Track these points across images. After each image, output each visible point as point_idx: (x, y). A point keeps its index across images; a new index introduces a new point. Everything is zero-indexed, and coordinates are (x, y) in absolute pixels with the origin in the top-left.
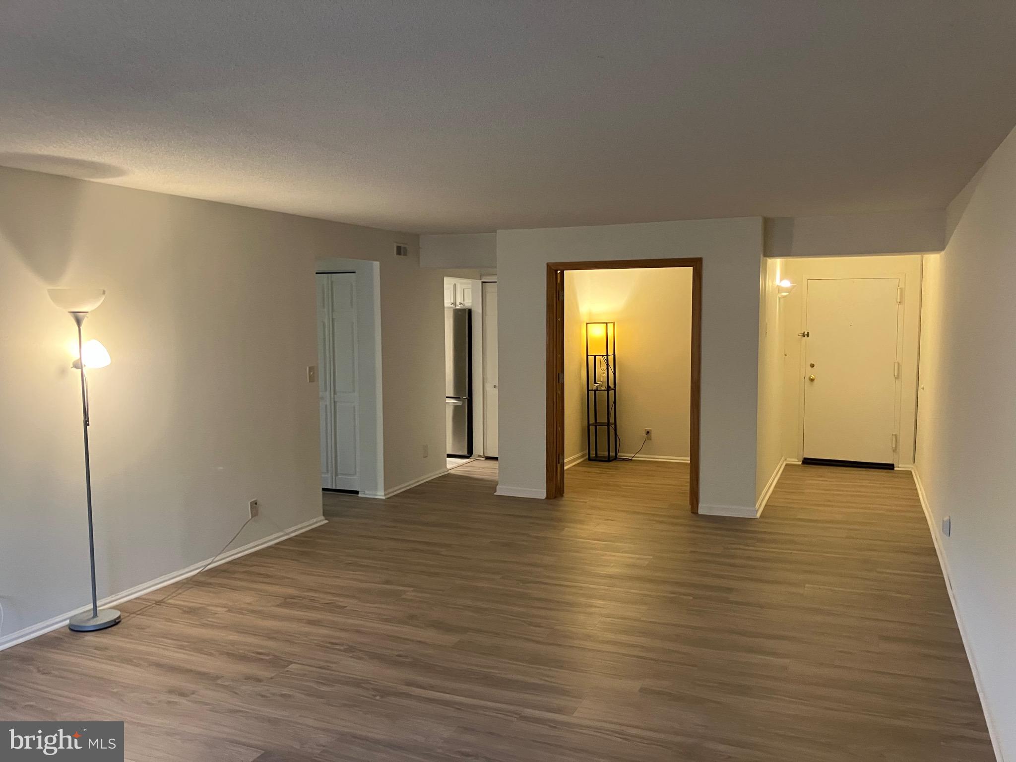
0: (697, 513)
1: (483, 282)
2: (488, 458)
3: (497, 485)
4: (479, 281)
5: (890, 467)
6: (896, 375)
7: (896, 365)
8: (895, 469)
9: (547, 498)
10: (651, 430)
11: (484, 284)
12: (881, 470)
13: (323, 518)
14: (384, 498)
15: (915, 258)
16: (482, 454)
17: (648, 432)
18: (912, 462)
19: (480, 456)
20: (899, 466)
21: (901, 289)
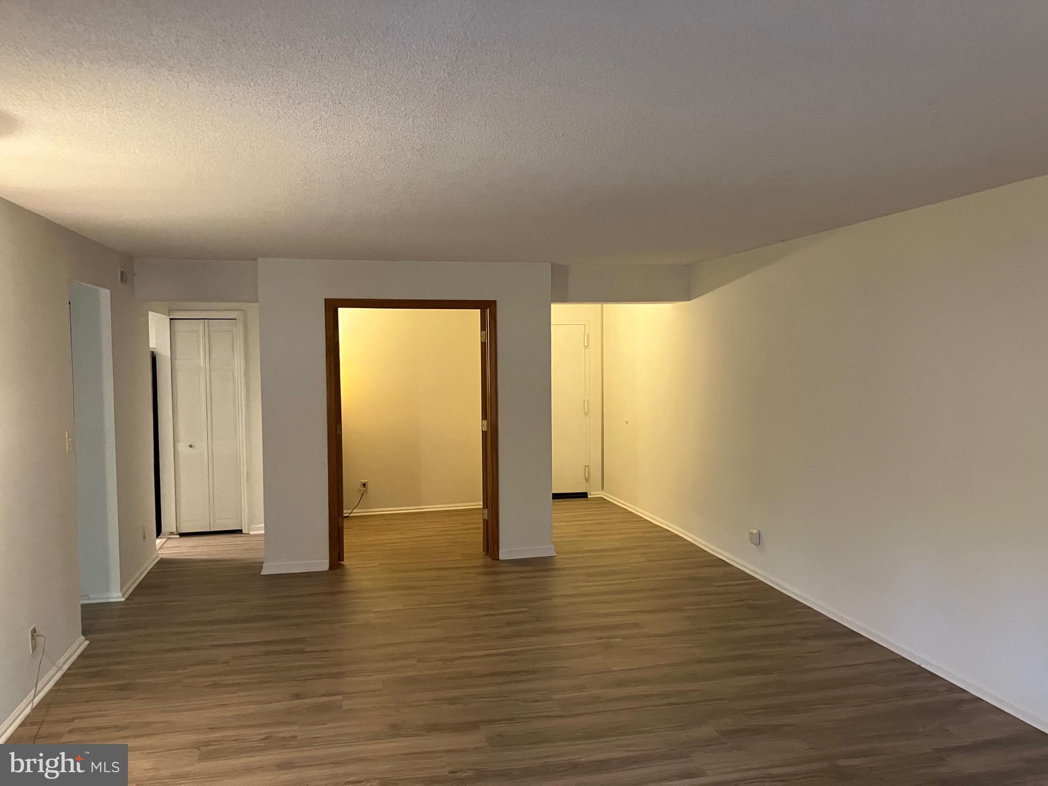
0: (498, 559)
1: (171, 319)
2: (183, 535)
3: (262, 563)
4: (166, 316)
5: (584, 495)
6: (586, 410)
7: (586, 402)
8: (589, 496)
9: (330, 568)
10: (367, 482)
11: (171, 321)
12: (581, 499)
13: (82, 638)
14: (123, 599)
15: (596, 307)
16: (174, 530)
17: (364, 485)
18: (600, 489)
19: (172, 533)
20: (592, 493)
21: (587, 334)
